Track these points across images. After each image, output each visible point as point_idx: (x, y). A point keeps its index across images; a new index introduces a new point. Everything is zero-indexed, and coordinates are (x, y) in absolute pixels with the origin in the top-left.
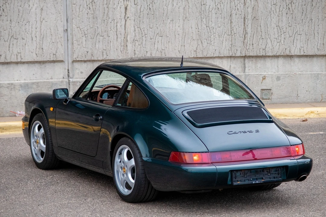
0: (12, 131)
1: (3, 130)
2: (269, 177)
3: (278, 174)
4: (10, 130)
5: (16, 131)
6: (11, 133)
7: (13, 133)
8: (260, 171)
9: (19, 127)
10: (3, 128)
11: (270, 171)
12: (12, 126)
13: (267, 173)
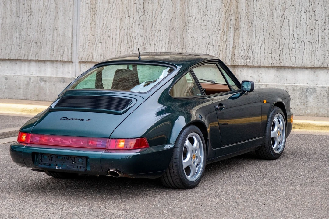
0: (309, 129)
1: (301, 127)
2: (72, 165)
3: (83, 164)
4: (308, 128)
5: (313, 129)
6: (308, 130)
7: (310, 130)
8: (65, 157)
9: (316, 126)
10: (302, 126)
11: (75, 160)
12: (310, 124)
13: (71, 161)
